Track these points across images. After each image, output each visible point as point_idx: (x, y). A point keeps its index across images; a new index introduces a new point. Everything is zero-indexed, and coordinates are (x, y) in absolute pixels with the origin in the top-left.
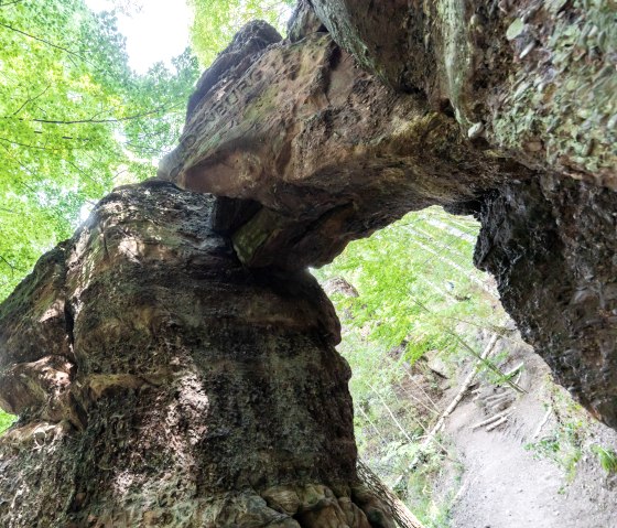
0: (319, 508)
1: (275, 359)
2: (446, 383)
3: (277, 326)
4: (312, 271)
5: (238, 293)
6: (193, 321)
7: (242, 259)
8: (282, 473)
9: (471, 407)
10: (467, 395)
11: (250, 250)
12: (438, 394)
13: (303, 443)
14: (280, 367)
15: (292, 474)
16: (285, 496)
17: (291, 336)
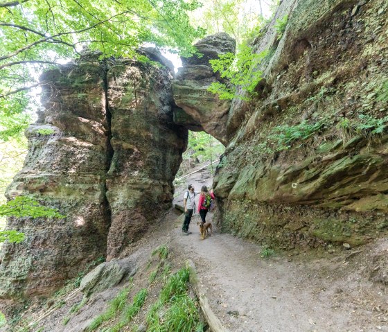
0: (166, 186)
1: (170, 154)
2: (198, 164)
3: (174, 146)
4: (189, 131)
5: (168, 132)
6: (157, 139)
7: (174, 120)
8: (163, 179)
9: (200, 174)
10: (201, 171)
11: (178, 120)
12: (193, 166)
13: (168, 174)
14: (170, 157)
15: (164, 179)
16: (162, 182)
17: (175, 150)
